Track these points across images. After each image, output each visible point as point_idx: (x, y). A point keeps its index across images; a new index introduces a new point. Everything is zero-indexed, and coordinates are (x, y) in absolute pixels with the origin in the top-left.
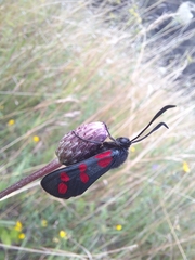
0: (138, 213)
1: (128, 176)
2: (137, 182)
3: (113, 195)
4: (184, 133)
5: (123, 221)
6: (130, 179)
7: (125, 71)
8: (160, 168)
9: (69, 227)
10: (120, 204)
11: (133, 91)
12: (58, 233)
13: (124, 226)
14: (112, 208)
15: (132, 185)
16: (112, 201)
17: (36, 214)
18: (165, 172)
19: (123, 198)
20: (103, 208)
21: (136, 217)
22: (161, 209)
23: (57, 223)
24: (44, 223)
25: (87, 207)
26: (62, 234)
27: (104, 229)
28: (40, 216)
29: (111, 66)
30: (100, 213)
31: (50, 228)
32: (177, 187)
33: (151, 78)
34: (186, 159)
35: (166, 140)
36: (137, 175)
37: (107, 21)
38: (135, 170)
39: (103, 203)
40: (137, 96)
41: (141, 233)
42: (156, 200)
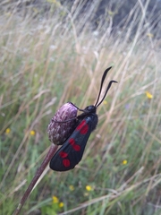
0: (132, 145)
1: (112, 123)
2: (120, 124)
3: (109, 142)
4: (135, 72)
5: (125, 156)
6: (115, 124)
7: (69, 49)
8: (131, 106)
9: (90, 181)
10: (117, 146)
11: (82, 60)
12: (85, 189)
13: (127, 160)
14: (113, 151)
15: (118, 128)
16: (110, 147)
17: (62, 185)
18: (136, 106)
19: (117, 141)
20: (107, 155)
21: (133, 148)
22: (147, 133)
23: (80, 183)
24: (71, 188)
25: (95, 161)
26: (88, 188)
27: (115, 169)
28: (66, 185)
29: (56, 52)
30: (106, 160)
31: (77, 189)
32: (150, 112)
33: (90, 43)
34: (146, 89)
35: (125, 83)
36: (118, 119)
38: (114, 116)
39: (104, 152)
40: (87, 62)
41: (142, 158)
42: (140, 129)
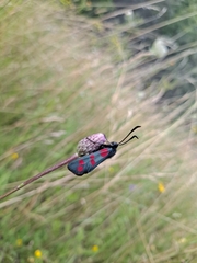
0: (115, 233)
1: (105, 196)
2: (114, 203)
3: (90, 216)
4: (160, 155)
5: (99, 242)
6: (107, 200)
7: (104, 95)
8: (136, 188)
9: (45, 246)
10: (97, 225)
11: (112, 113)
12: (33, 253)
13: (100, 247)
14: (89, 229)
15: (108, 205)
16: (88, 221)
18: (141, 194)
19: (100, 220)
20: (80, 230)
22: (137, 231)
23: (32, 243)
24: (19, 242)
25: (63, 229)
26: (38, 253)
27: (81, 250)
28: (16, 235)
29: (91, 88)
30: (76, 233)
31: (24, 248)
32: (153, 209)
33: (130, 101)
34: (161, 179)
35: (142, 161)
36: (114, 195)
37: (90, 46)
38: (112, 190)
39: (78, 224)
40: (116, 118)
41: (117, 253)
42: (133, 221)
